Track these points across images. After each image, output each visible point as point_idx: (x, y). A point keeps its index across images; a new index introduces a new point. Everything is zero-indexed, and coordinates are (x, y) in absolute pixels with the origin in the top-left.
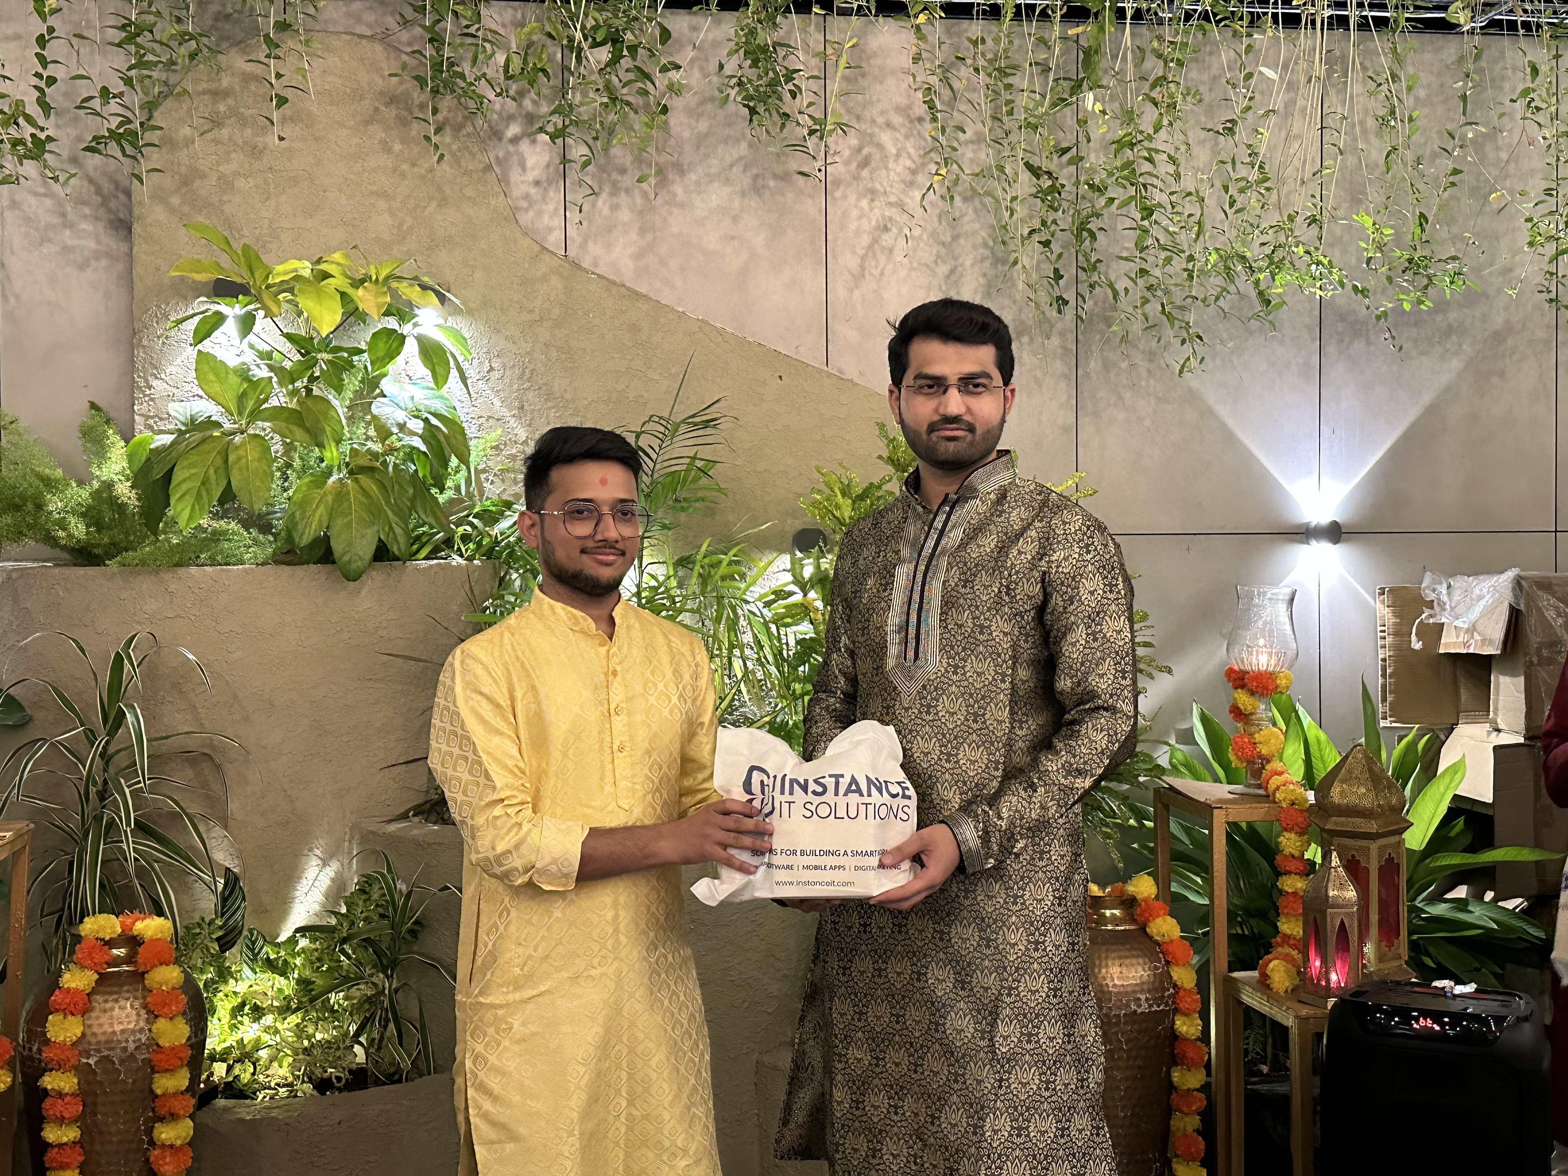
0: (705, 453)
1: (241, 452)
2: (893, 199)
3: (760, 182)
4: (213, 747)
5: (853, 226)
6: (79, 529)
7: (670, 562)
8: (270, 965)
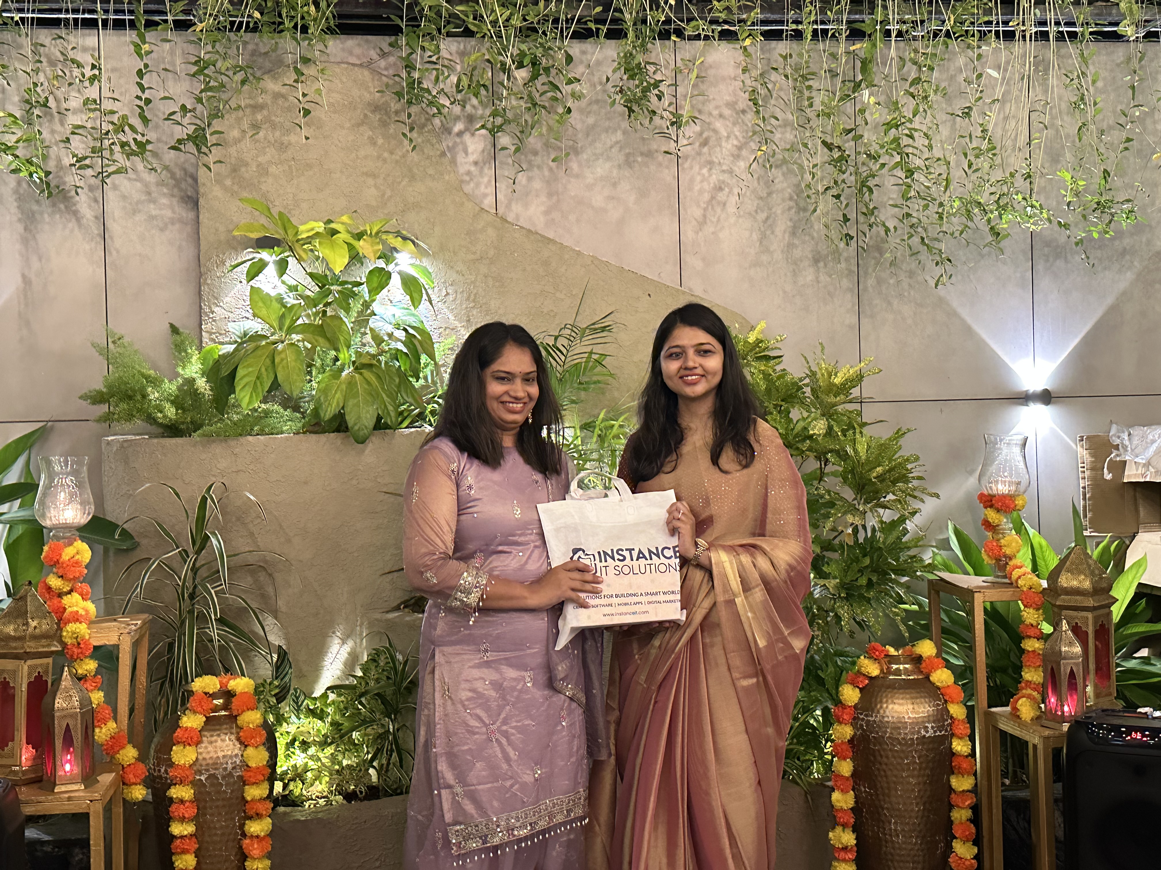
0: (598, 349)
1: (283, 356)
2: (725, 168)
3: (632, 159)
4: (266, 562)
5: (697, 188)
6: (171, 411)
7: (578, 427)
8: (312, 713)
